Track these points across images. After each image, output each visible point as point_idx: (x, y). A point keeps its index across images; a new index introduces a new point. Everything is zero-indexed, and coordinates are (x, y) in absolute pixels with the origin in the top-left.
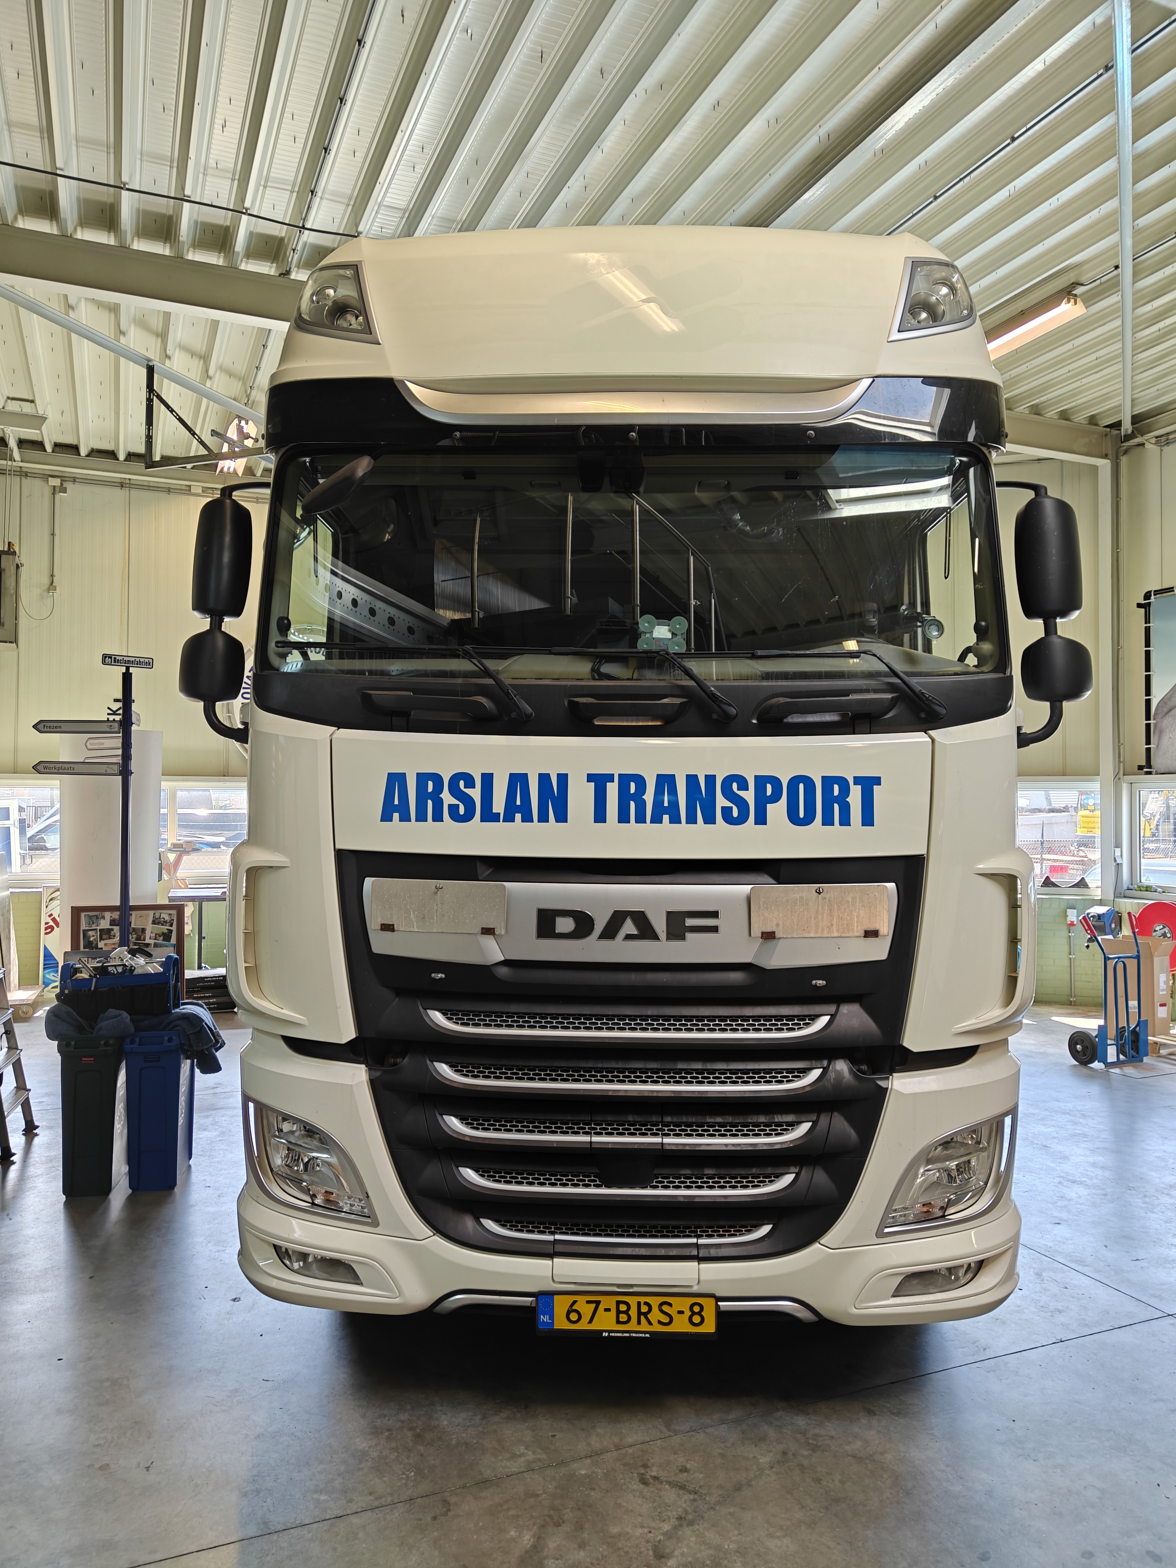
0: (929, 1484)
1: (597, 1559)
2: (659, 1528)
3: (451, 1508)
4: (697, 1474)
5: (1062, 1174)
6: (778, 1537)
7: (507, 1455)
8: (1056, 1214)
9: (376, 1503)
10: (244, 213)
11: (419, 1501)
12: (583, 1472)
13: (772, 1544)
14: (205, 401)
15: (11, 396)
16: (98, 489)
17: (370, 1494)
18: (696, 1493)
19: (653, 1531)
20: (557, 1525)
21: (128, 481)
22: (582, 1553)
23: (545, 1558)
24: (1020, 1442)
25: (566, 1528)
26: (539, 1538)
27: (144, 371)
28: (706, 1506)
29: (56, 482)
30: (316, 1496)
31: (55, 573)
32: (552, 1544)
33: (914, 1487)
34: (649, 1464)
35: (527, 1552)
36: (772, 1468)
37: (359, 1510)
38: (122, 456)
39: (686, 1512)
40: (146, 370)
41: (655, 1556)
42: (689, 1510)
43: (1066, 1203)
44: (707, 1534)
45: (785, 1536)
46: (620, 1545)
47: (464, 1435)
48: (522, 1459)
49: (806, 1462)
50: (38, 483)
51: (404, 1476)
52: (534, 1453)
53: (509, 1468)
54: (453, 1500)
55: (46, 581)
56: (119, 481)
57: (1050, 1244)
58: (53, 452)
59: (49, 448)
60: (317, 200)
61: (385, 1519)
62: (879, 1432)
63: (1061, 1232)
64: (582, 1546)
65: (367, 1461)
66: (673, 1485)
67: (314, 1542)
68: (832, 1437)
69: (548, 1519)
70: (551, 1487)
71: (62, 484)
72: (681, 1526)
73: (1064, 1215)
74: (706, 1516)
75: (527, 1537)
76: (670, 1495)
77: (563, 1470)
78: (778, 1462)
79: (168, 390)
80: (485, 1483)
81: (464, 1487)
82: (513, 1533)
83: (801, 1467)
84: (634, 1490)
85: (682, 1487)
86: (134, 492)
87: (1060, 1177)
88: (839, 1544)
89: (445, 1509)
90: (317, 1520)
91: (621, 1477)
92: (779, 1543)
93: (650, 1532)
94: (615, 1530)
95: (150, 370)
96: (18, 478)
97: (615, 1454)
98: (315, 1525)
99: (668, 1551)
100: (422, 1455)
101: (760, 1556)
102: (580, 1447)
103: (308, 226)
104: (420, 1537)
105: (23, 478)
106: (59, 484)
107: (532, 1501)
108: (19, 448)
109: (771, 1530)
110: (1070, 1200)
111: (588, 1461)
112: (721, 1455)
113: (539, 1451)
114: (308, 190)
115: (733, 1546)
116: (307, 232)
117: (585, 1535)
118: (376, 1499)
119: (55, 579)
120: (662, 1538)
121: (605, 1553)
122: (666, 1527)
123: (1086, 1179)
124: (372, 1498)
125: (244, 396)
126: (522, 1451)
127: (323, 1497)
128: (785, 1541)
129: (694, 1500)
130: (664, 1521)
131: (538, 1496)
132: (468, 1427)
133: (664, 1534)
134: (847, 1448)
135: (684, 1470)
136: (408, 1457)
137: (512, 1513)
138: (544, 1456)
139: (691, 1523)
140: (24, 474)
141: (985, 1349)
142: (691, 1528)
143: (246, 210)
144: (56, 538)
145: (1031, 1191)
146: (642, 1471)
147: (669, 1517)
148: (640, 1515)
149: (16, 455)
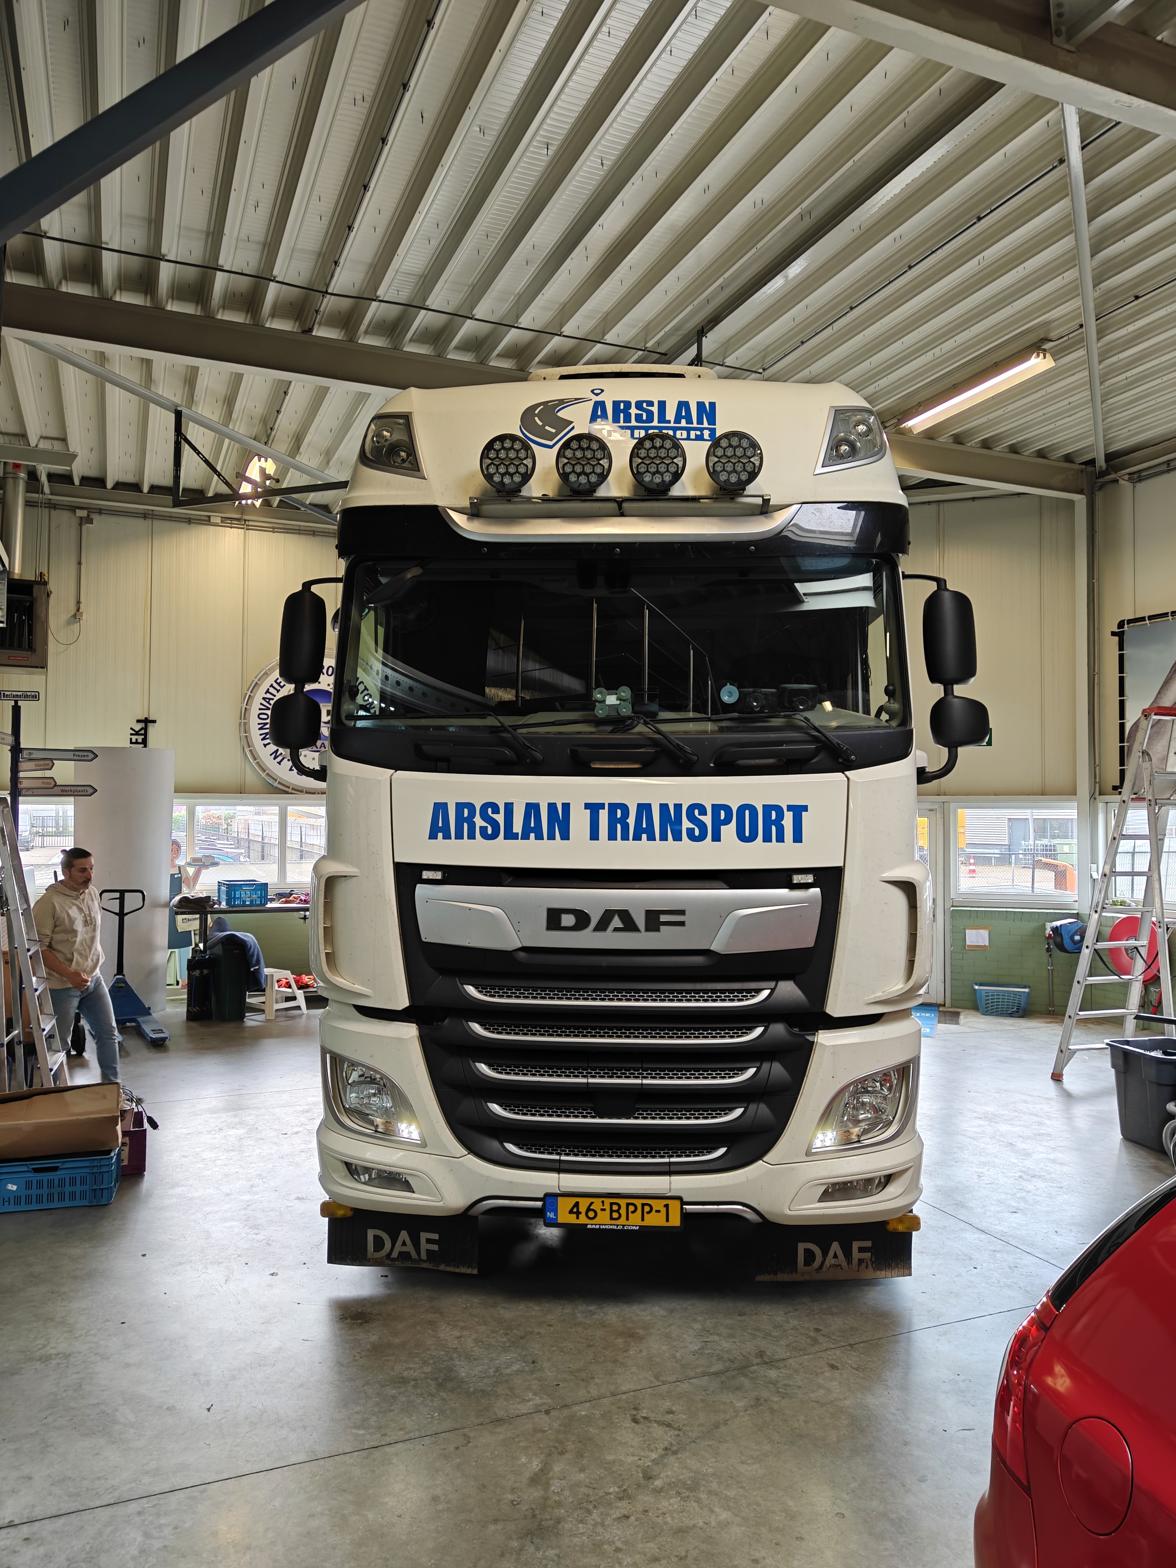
0: (881, 1424)
1: (595, 1479)
2: (647, 1457)
3: (471, 1440)
4: (681, 1415)
5: (1023, 1169)
6: (749, 1464)
7: (518, 1400)
8: (1014, 1204)
9: (407, 1437)
10: (272, 281)
11: (442, 1435)
12: (583, 1413)
13: (742, 1468)
14: (227, 441)
15: (44, 435)
16: (122, 520)
17: (401, 1430)
18: (680, 1430)
19: (643, 1459)
20: (562, 1453)
21: (150, 513)
22: (582, 1475)
23: (552, 1478)
24: (962, 1392)
25: (568, 1456)
26: (546, 1463)
27: (172, 417)
28: (689, 1440)
29: (83, 513)
30: (355, 1431)
31: (82, 600)
32: (557, 1468)
33: (868, 1426)
34: (640, 1407)
35: (536, 1474)
36: (746, 1410)
37: (392, 1442)
38: (146, 489)
39: (671, 1444)
40: (174, 415)
41: (644, 1477)
42: (674, 1443)
43: (1024, 1194)
44: (688, 1461)
45: (754, 1464)
46: (614, 1469)
47: (480, 1384)
48: (531, 1403)
49: (776, 1407)
50: (65, 515)
51: (429, 1416)
52: (541, 1398)
53: (519, 1410)
54: (472, 1434)
55: (73, 610)
56: (143, 512)
57: (1005, 1230)
58: (80, 485)
59: (77, 481)
60: (338, 270)
61: (414, 1449)
62: (840, 1383)
63: (1017, 1218)
64: (582, 1470)
65: (397, 1404)
66: (660, 1423)
67: (355, 1466)
68: (800, 1387)
69: (553, 1449)
70: (556, 1425)
71: (88, 515)
72: (666, 1455)
73: (1022, 1205)
74: (688, 1448)
75: (535, 1463)
76: (658, 1431)
77: (566, 1412)
78: (752, 1406)
79: (193, 432)
80: (498, 1421)
81: (481, 1424)
82: (524, 1460)
83: (772, 1411)
84: (625, 1428)
85: (669, 1425)
86: (156, 523)
87: (1021, 1172)
88: (800, 1469)
89: (465, 1442)
90: (357, 1449)
91: (616, 1417)
92: (750, 1468)
93: (640, 1460)
94: (610, 1458)
95: (178, 415)
96: (47, 510)
97: (611, 1399)
98: (356, 1453)
99: (655, 1473)
100: (444, 1400)
101: (733, 1478)
102: (580, 1393)
103: (330, 291)
104: (444, 1462)
105: (52, 511)
106: (86, 515)
107: (539, 1435)
108: (49, 482)
109: (743, 1458)
110: (1028, 1192)
111: (588, 1404)
112: (702, 1400)
113: (545, 1397)
114: (332, 261)
115: (710, 1470)
116: (328, 296)
117: (585, 1461)
118: (407, 1433)
119: (82, 606)
120: (650, 1464)
121: (602, 1475)
122: (654, 1456)
123: (1044, 1174)
124: (402, 1432)
125: (264, 437)
126: (530, 1396)
127: (361, 1432)
128: (754, 1466)
129: (679, 1435)
130: (652, 1451)
131: (545, 1431)
132: (484, 1377)
133: (653, 1461)
134: (812, 1395)
135: (670, 1412)
136: (432, 1401)
137: (523, 1444)
138: (549, 1401)
139: (675, 1453)
140: (52, 506)
141: (939, 1317)
142: (675, 1456)
143: (275, 277)
144: (83, 567)
145: (993, 1183)
146: (634, 1412)
147: (657, 1449)
148: (632, 1446)
149: (47, 489)
